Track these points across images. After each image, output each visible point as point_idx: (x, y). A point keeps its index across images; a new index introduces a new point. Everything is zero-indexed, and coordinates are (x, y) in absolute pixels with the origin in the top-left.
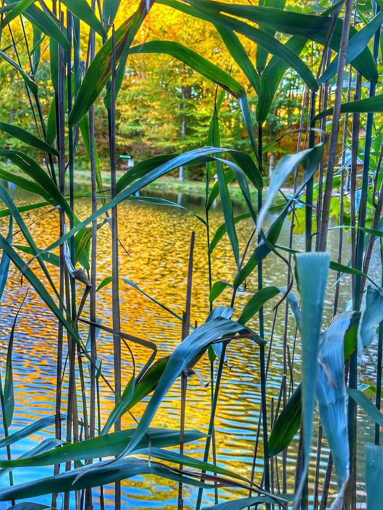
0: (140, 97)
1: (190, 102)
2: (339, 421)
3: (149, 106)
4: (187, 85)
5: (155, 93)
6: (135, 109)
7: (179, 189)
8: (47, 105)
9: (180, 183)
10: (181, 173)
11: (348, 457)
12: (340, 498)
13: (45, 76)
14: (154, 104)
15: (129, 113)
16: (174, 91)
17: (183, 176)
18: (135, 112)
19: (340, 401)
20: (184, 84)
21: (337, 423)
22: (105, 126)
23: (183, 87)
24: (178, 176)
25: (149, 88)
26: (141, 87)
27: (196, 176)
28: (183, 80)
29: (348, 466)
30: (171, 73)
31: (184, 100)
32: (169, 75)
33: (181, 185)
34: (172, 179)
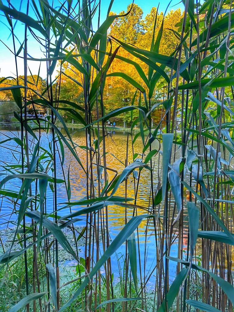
0: (111, 102)
1: (127, 103)
2: (178, 192)
3: (114, 105)
4: (126, 98)
5: (116, 101)
6: (110, 106)
7: (124, 130)
8: (83, 105)
9: (124, 128)
10: (124, 125)
11: (181, 203)
12: (179, 216)
13: (83, 96)
14: (116, 104)
15: (108, 107)
16: (122, 100)
17: (125, 126)
18: (110, 107)
19: (178, 185)
20: (125, 98)
21: (177, 192)
22: (101, 111)
23: (125, 99)
24: (123, 126)
25: (114, 99)
26: (112, 99)
27: (129, 126)
28: (124, 96)
29: (181, 206)
30: (121, 94)
31: (125, 103)
32: (120, 95)
33: (124, 129)
34: (122, 127)
